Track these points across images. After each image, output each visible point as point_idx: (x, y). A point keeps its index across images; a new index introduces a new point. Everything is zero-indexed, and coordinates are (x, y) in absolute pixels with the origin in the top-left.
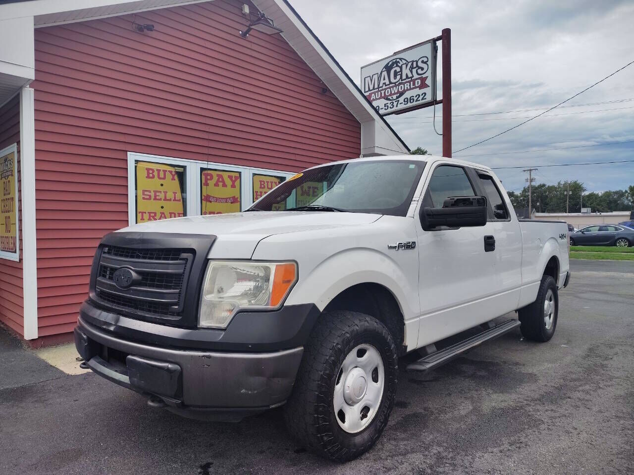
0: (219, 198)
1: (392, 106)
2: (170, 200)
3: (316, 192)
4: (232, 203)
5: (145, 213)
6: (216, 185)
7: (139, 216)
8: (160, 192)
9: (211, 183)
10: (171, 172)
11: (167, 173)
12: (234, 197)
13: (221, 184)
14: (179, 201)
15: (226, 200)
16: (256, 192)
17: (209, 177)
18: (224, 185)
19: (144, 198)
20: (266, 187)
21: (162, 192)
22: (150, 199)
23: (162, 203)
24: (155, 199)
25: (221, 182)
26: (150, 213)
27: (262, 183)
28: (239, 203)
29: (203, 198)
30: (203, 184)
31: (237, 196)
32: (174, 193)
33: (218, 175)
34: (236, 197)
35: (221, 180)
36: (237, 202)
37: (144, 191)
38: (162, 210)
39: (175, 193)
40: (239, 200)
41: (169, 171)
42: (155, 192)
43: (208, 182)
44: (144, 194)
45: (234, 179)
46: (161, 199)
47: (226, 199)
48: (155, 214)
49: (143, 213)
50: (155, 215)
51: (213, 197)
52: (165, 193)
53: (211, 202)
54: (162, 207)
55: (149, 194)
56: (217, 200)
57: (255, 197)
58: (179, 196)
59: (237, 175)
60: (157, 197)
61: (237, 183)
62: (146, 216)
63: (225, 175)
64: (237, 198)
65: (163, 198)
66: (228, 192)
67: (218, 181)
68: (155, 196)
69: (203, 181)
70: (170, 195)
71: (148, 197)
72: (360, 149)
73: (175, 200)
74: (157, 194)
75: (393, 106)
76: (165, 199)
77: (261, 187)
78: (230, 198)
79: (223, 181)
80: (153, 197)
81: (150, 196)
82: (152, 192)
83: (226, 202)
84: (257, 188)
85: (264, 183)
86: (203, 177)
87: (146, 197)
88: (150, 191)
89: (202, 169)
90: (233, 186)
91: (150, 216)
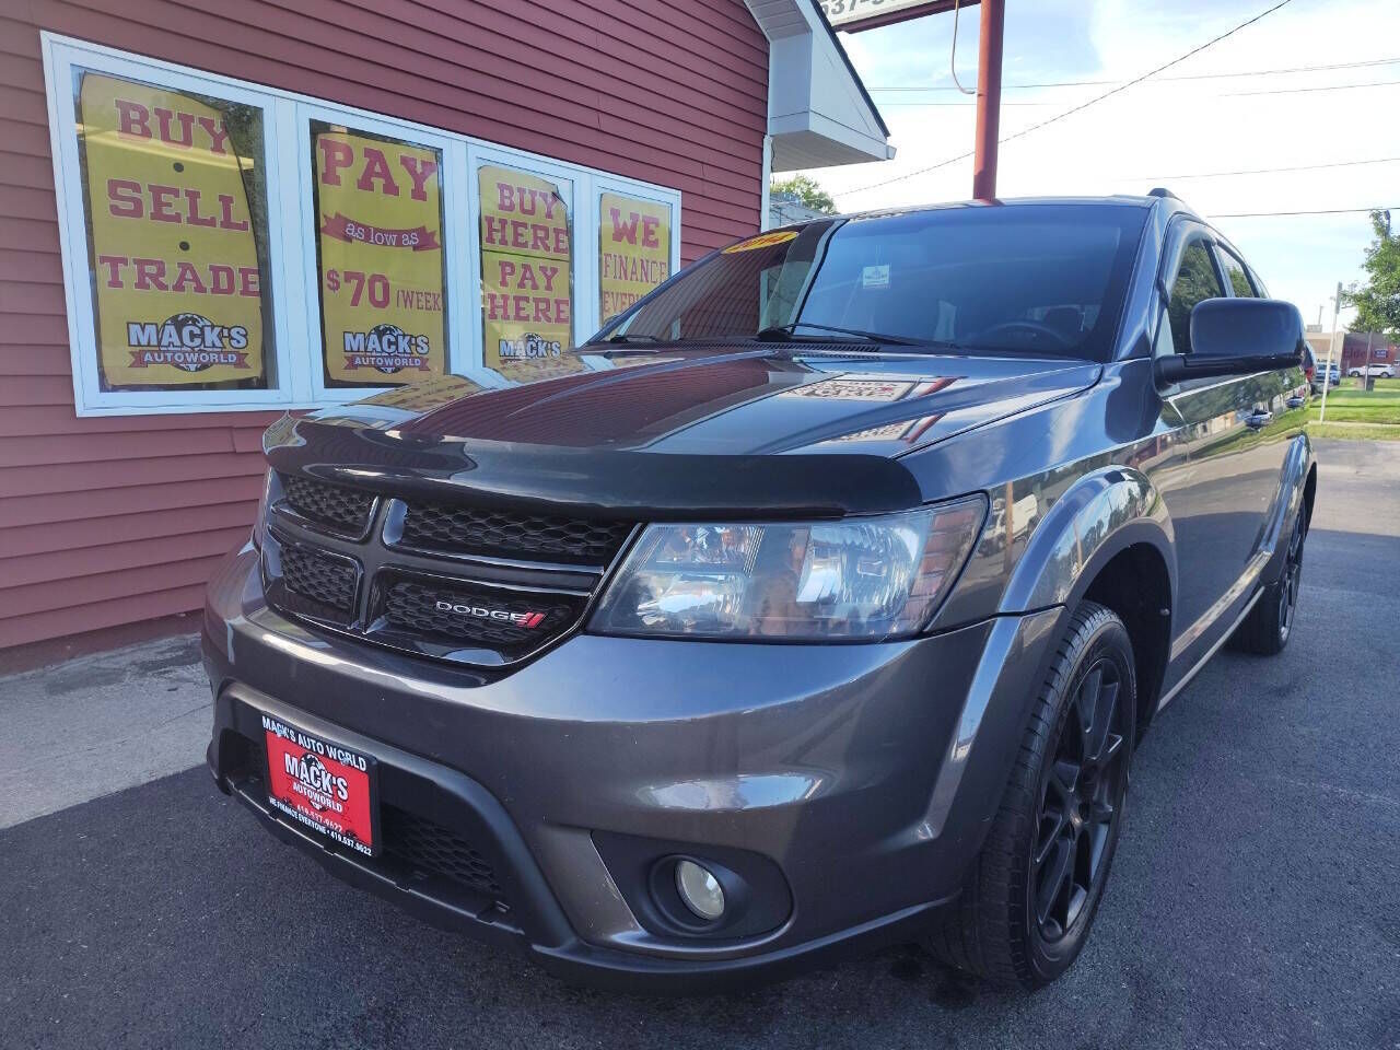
0: (376, 230)
1: (837, 8)
2: (212, 222)
3: (652, 233)
4: (415, 248)
5: (124, 261)
6: (365, 184)
7: (104, 271)
8: (176, 192)
9: (348, 175)
10: (208, 124)
11: (195, 126)
12: (421, 231)
13: (379, 183)
14: (243, 227)
15: (399, 237)
16: (487, 218)
17: (340, 156)
18: (390, 188)
19: (115, 210)
20: (517, 208)
21: (182, 194)
22: (137, 212)
23: (185, 231)
24: (158, 215)
25: (378, 175)
26: (141, 263)
27: (507, 193)
28: (439, 250)
29: (323, 223)
30: (321, 177)
31: (433, 226)
32: (222, 198)
33: (368, 152)
34: (429, 231)
35: (377, 168)
36: (436, 246)
37: (114, 185)
38: (185, 257)
39: (226, 201)
40: (437, 239)
41: (202, 121)
42: (157, 191)
43: (340, 171)
44: (113, 194)
45: (419, 169)
46: (177, 218)
47: (399, 233)
48: (160, 265)
49: (115, 262)
50: (162, 272)
51: (358, 225)
52: (193, 196)
53: (349, 239)
54: (185, 246)
55: (136, 195)
56: (368, 234)
57: (485, 235)
58: (240, 211)
59: (429, 156)
60: (166, 211)
61: (430, 185)
62: (128, 274)
63: (392, 155)
64: (433, 234)
65: (186, 214)
66: (402, 212)
67: (369, 173)
68: (158, 204)
69: (321, 169)
70: (209, 207)
71: (130, 206)
72: (766, 119)
73: (227, 224)
74: (165, 198)
75: (842, 7)
76: (194, 219)
77: (502, 207)
78: (408, 232)
79: (386, 174)
80: (148, 208)
81: (138, 203)
82: (145, 189)
83: (399, 244)
84: (492, 209)
85: (512, 193)
86: (321, 153)
87: (123, 205)
88: (136, 187)
89: (318, 128)
90: (419, 194)
91: (142, 274)
